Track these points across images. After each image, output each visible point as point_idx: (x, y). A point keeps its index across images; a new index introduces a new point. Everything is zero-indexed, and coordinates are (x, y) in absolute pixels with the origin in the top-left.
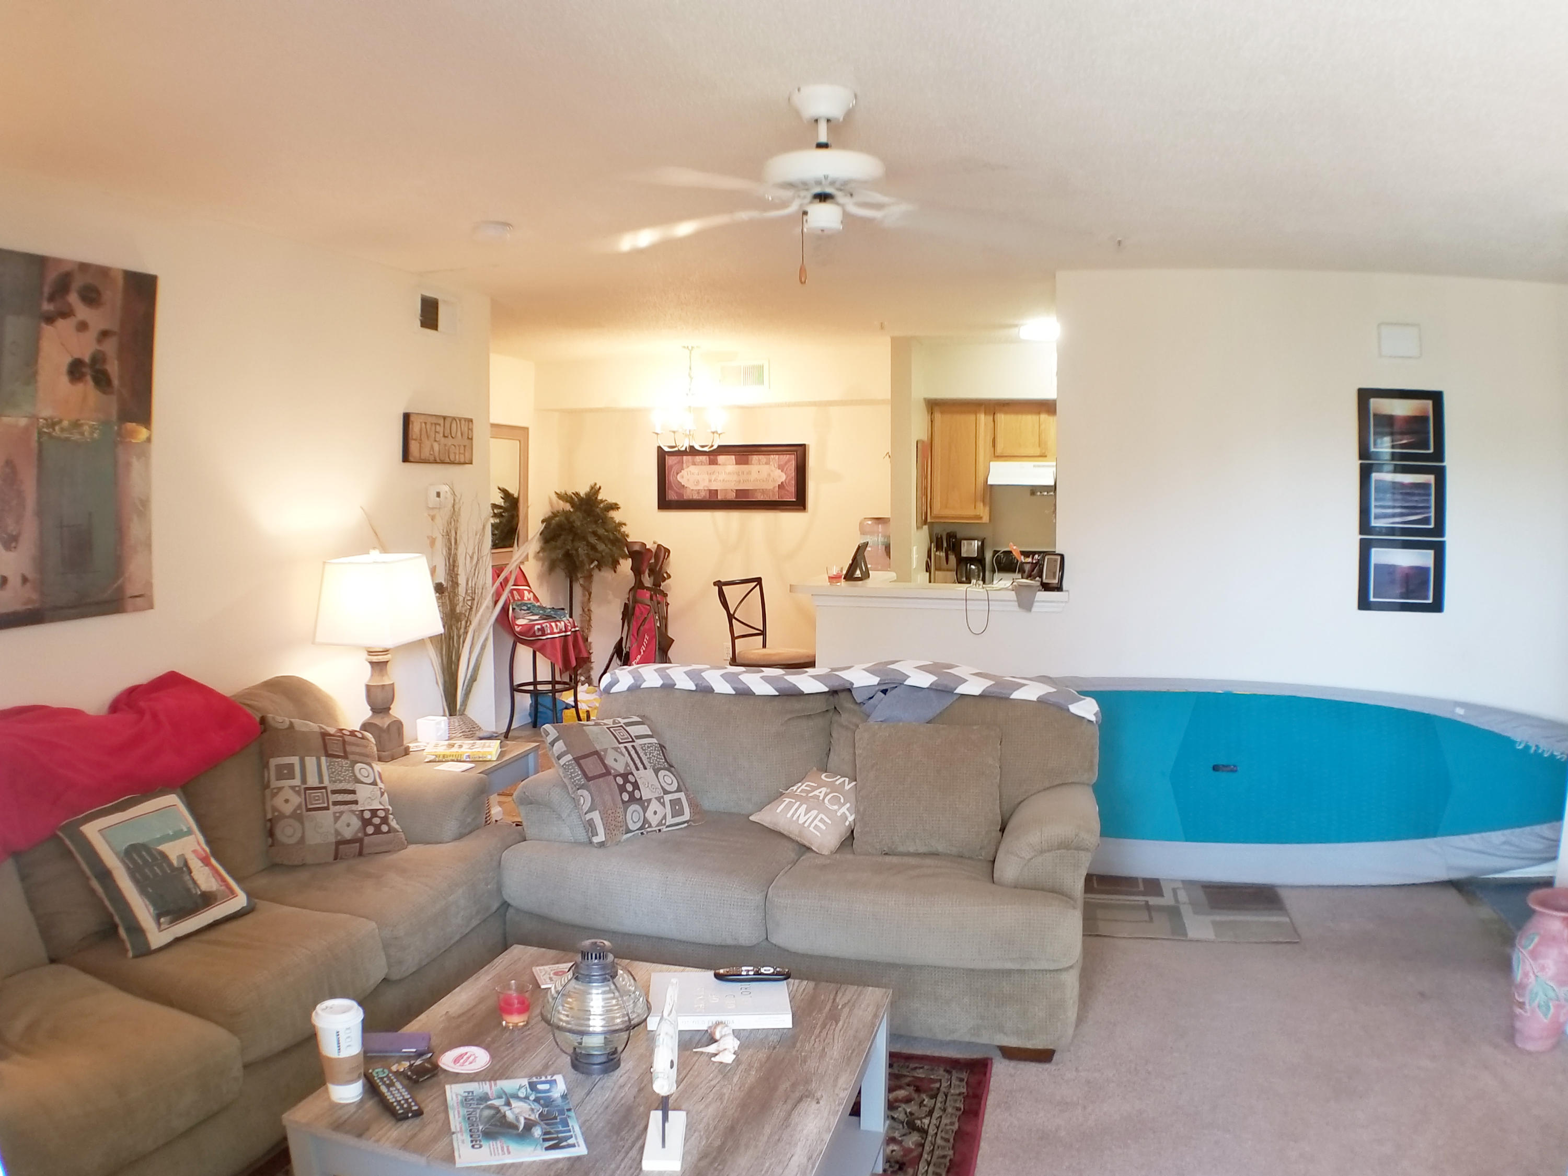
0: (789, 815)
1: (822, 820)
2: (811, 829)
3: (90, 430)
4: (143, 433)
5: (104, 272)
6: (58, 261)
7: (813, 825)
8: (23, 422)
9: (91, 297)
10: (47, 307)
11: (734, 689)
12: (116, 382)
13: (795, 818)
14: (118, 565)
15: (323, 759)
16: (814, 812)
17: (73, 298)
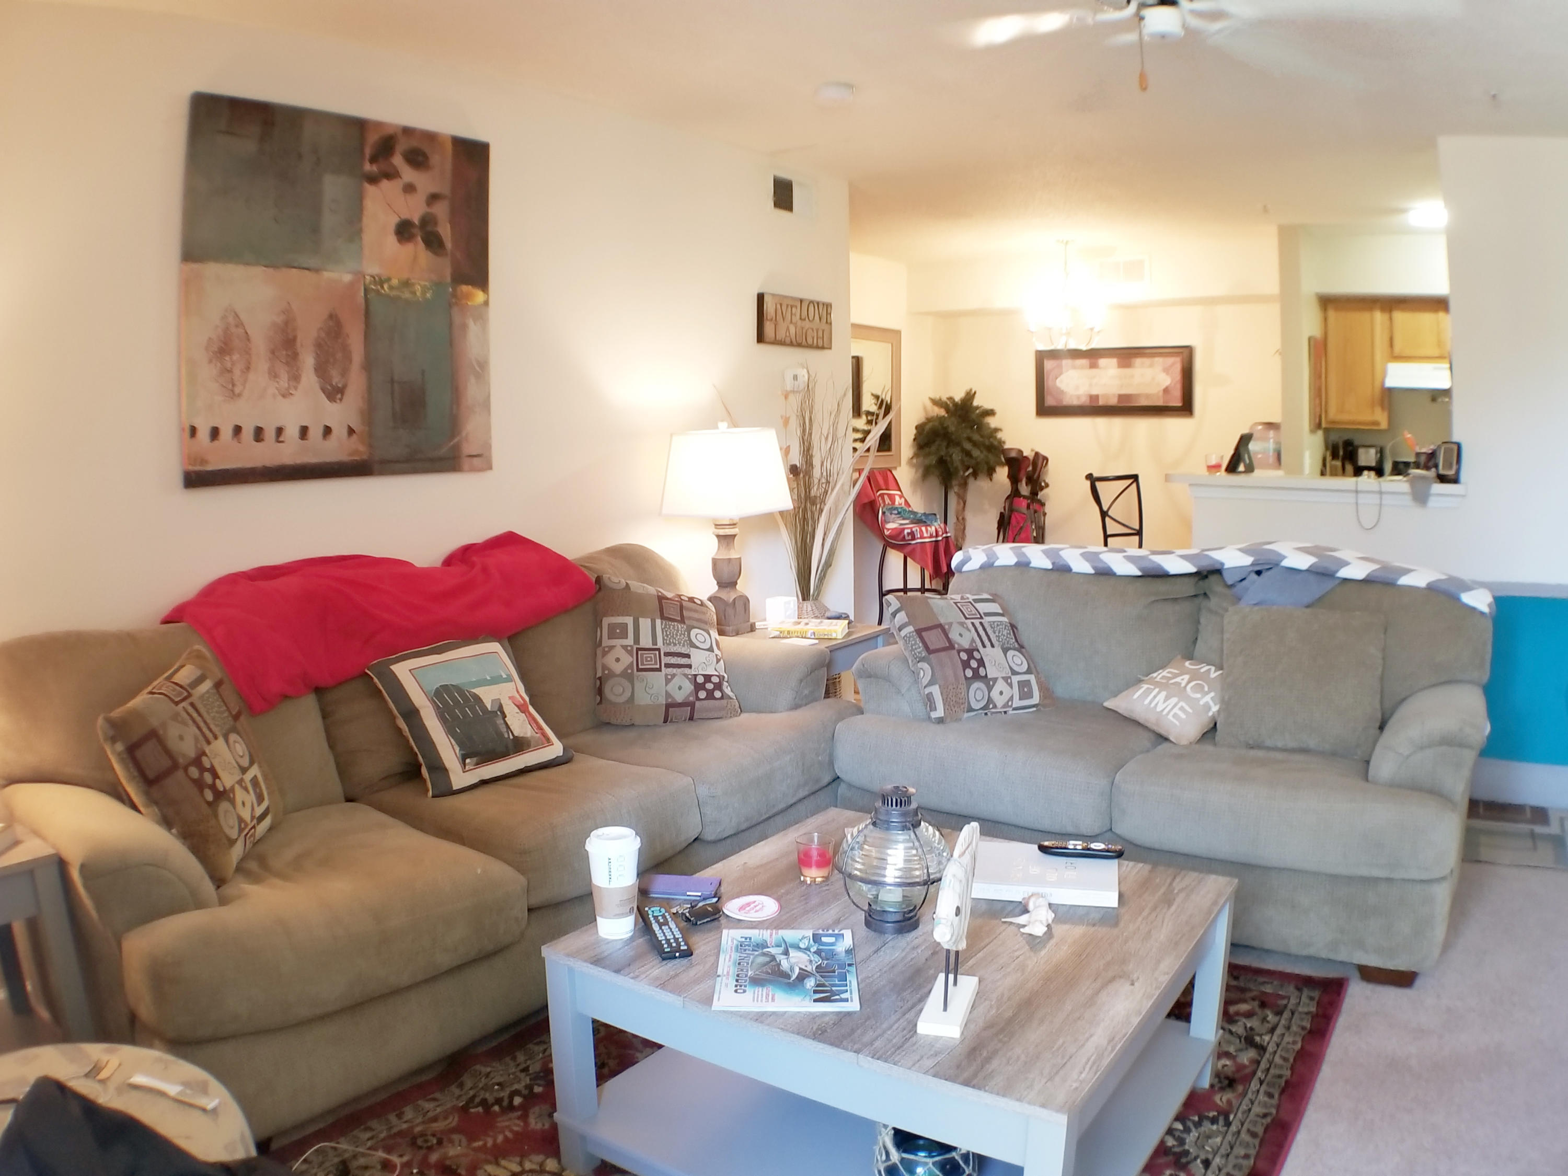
0: (1147, 702)
1: (1182, 709)
2: (1170, 717)
3: (421, 289)
4: (480, 296)
5: (431, 137)
6: (379, 125)
7: (1172, 713)
8: (347, 278)
9: (417, 159)
10: (368, 167)
11: (1094, 568)
12: (449, 245)
13: (1153, 705)
14: (454, 425)
15: (658, 622)
16: (1174, 700)
17: (398, 160)
